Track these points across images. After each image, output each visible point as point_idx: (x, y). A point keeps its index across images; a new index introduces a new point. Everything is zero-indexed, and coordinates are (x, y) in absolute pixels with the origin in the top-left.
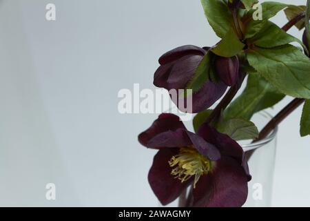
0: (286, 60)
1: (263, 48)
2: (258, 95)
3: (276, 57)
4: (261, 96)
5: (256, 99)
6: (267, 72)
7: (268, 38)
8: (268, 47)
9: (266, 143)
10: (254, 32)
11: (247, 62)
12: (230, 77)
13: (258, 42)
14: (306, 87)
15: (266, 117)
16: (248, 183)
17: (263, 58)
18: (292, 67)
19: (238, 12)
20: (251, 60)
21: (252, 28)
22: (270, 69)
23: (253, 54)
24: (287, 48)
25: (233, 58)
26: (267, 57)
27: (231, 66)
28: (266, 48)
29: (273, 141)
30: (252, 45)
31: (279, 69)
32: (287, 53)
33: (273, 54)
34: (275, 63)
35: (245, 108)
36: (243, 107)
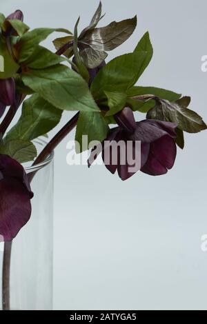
0: (58, 78)
1: (36, 69)
2: (33, 122)
3: (49, 76)
4: (36, 123)
5: (32, 126)
6: (42, 90)
7: (40, 60)
8: (40, 67)
9: (44, 165)
10: (27, 56)
11: (22, 83)
12: (7, 96)
13: (32, 65)
14: (78, 101)
15: (41, 144)
16: (31, 200)
17: (36, 78)
18: (64, 83)
19: (11, 40)
20: (27, 81)
21: (25, 53)
22: (44, 87)
23: (28, 76)
24: (59, 68)
25: (10, 80)
26: (41, 77)
27: (8, 86)
28: (40, 69)
29: (51, 163)
30: (25, 68)
31: (53, 86)
32: (59, 72)
33: (46, 74)
34: (49, 81)
35: (22, 135)
36: (19, 135)
